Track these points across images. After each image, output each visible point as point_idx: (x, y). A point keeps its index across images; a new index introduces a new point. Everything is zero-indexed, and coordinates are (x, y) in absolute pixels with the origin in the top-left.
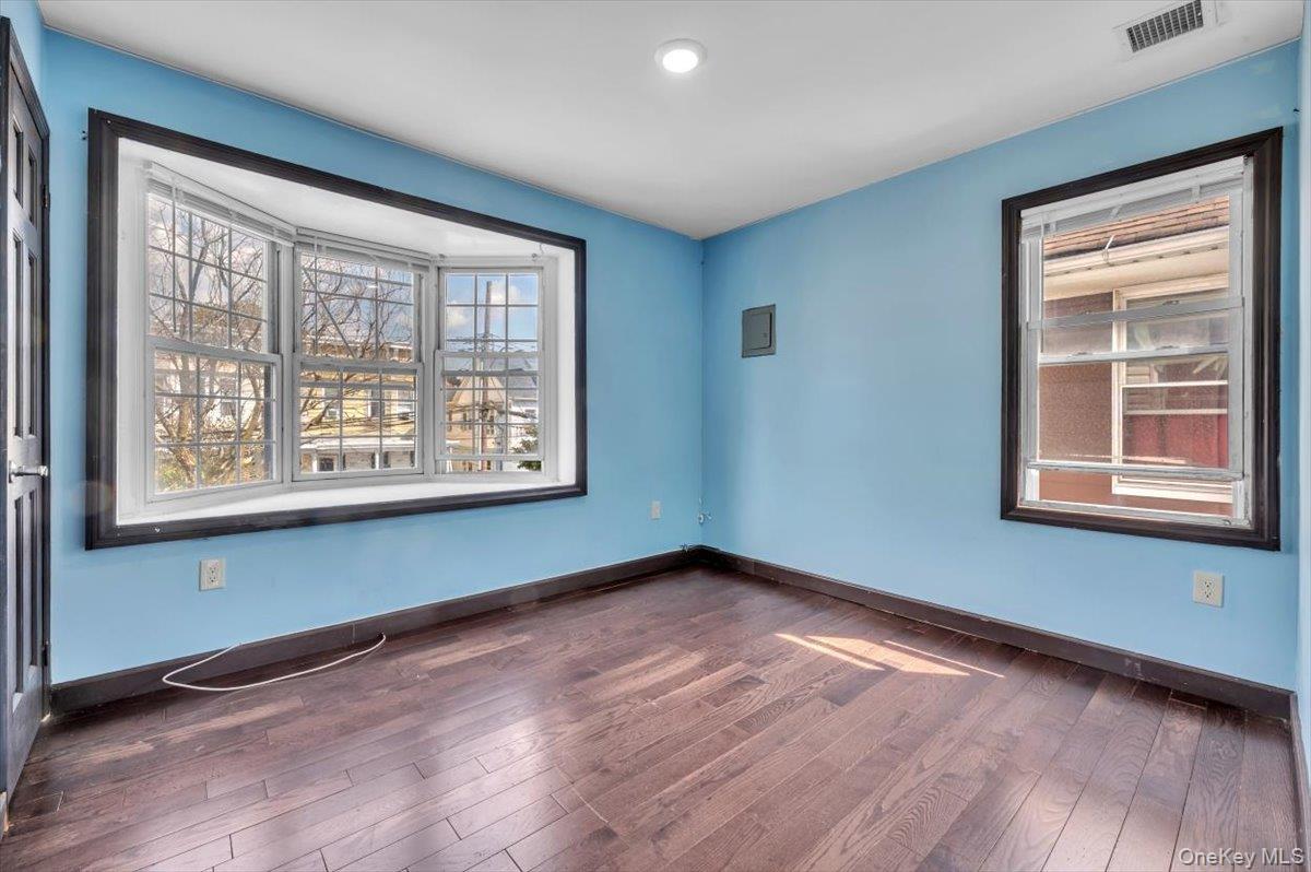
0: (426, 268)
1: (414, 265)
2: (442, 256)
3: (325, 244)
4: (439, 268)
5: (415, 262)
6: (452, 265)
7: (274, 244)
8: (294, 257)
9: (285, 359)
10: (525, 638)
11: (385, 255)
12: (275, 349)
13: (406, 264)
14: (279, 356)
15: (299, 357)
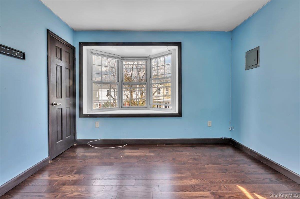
0: (147, 59)
1: (144, 59)
2: (150, 56)
3: (126, 58)
4: (150, 59)
5: (145, 58)
6: (153, 57)
7: (118, 60)
8: (122, 62)
9: (120, 83)
10: (152, 154)
11: (138, 58)
12: (118, 82)
13: (142, 59)
14: (118, 83)
15: (123, 83)
